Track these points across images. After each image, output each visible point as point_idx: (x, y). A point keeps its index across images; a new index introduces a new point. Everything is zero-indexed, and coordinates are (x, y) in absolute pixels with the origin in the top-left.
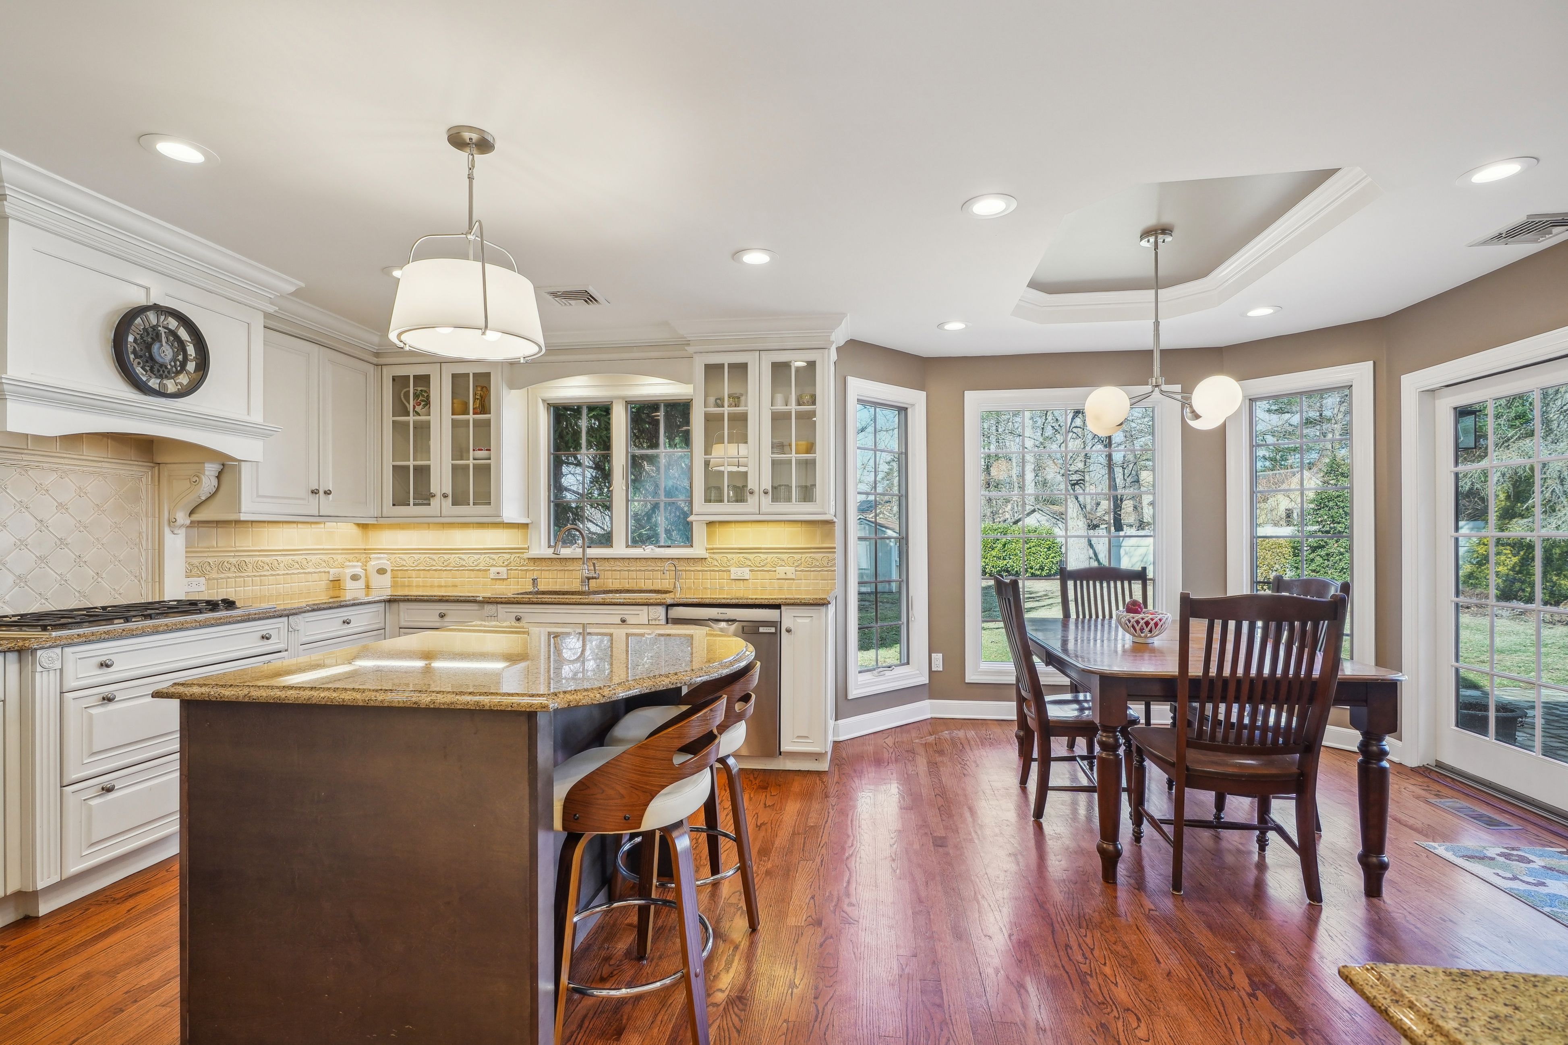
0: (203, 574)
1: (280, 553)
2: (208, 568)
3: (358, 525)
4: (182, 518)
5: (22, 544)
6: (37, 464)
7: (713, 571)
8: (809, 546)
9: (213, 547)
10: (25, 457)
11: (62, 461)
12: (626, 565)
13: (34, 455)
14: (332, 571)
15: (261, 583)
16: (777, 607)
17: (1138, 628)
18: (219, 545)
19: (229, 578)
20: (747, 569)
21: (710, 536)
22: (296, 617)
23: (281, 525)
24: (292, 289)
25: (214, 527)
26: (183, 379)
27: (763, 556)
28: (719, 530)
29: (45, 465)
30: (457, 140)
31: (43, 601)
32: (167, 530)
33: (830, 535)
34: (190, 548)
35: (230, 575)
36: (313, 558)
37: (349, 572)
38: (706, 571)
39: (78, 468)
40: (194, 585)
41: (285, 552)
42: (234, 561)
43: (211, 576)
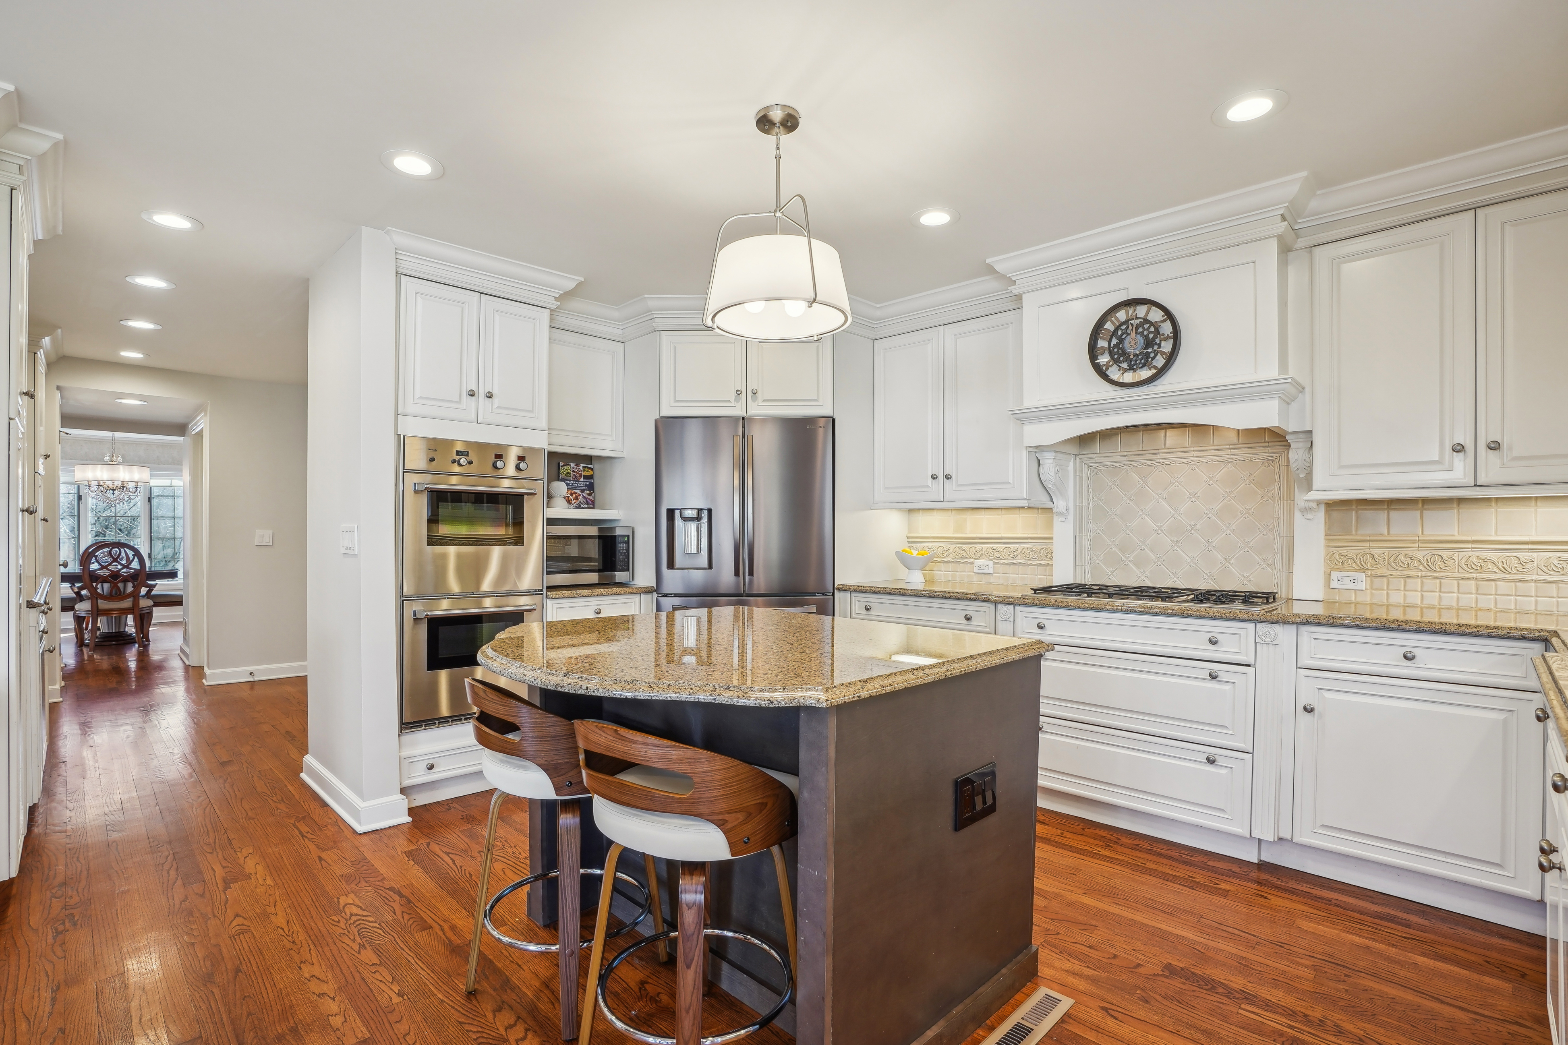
0: (1363, 569)
1: (1527, 547)
2: (1370, 560)
6: (1171, 460)
9: (1382, 535)
10: (1161, 456)
11: (1192, 454)
13: (1169, 453)
15: (1478, 589)
18: (1391, 532)
19: (1407, 577)
23: (1533, 503)
25: (1384, 509)
29: (1179, 460)
31: (1175, 579)
35: (1412, 573)
39: (1207, 458)
40: (1347, 580)
42: (1419, 555)
43: (1375, 572)
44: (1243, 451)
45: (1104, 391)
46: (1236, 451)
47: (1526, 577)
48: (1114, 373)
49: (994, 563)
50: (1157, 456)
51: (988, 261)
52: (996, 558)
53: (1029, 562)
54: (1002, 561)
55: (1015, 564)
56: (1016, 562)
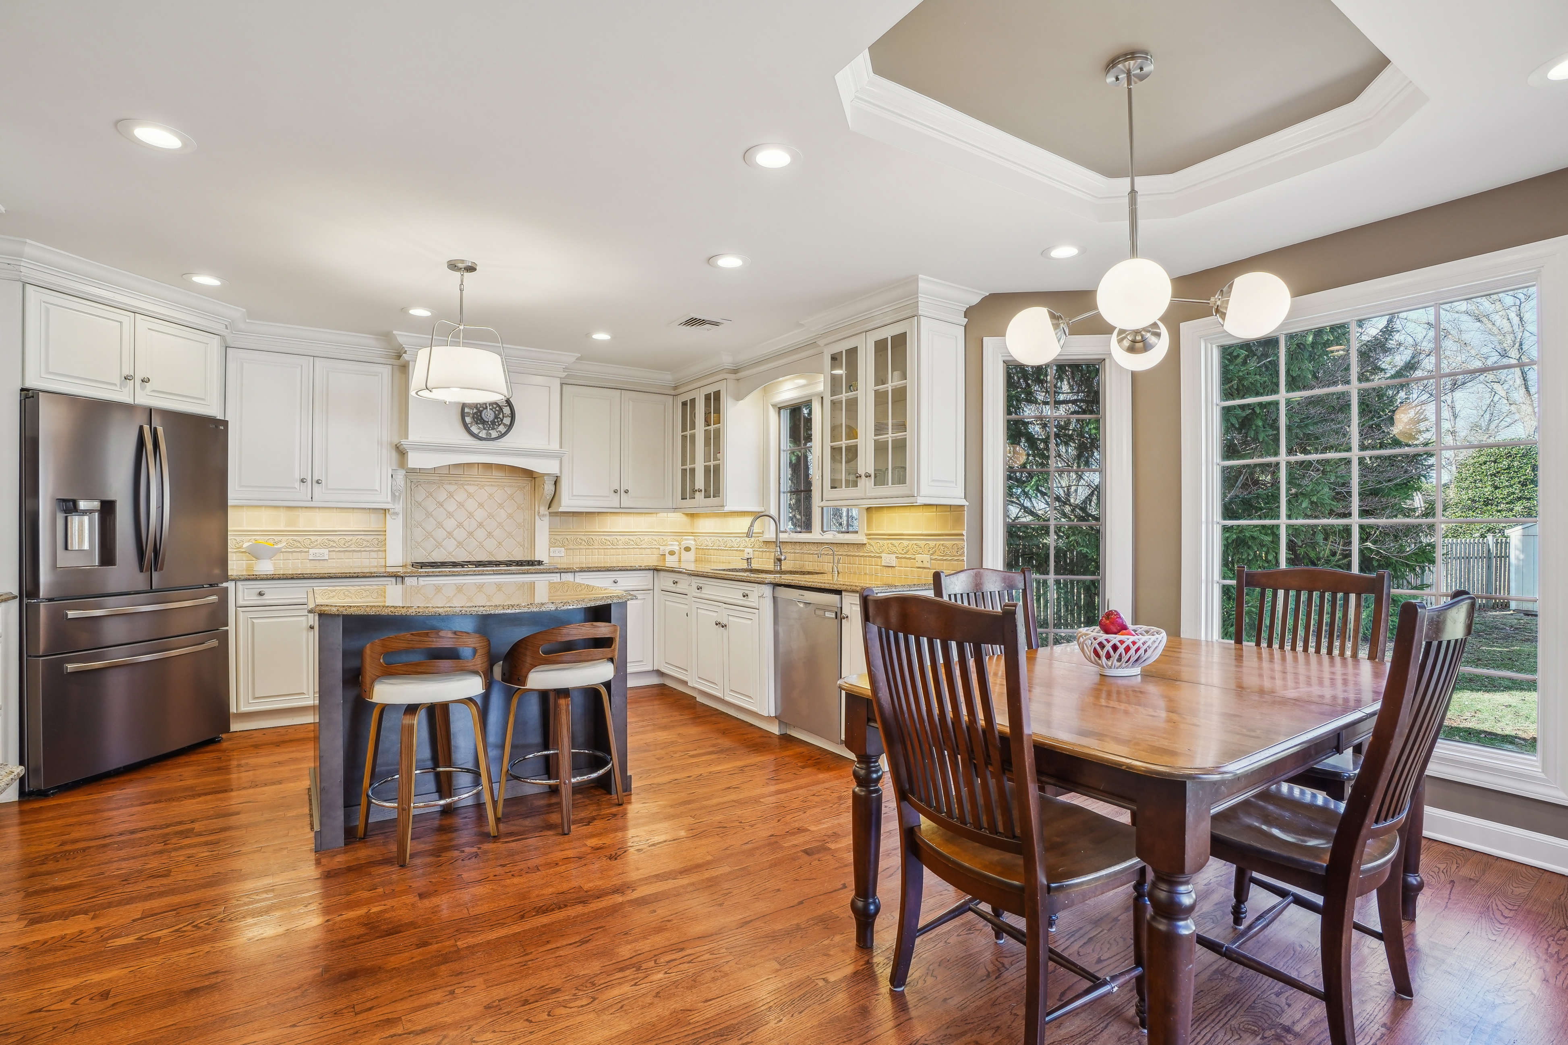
0: (564, 546)
2: (566, 542)
3: (687, 515)
4: (543, 510)
5: (460, 525)
7: (870, 556)
8: (940, 532)
9: (570, 529)
10: (462, 479)
12: (816, 549)
14: (662, 548)
16: (838, 592)
17: (1103, 654)
18: (574, 527)
19: (581, 549)
20: (894, 556)
21: (869, 521)
22: (566, 574)
24: (574, 359)
25: (571, 516)
26: (502, 429)
27: (905, 543)
28: (876, 516)
30: (453, 266)
32: (537, 517)
33: (958, 521)
34: (552, 531)
35: (582, 547)
36: (646, 538)
37: (669, 548)
38: (866, 557)
40: (557, 552)
41: (623, 534)
42: (584, 538)
43: (569, 547)
44: (509, 481)
45: (465, 439)
46: (505, 481)
47: (619, 547)
48: (474, 429)
49: (329, 551)
50: (459, 479)
51: (394, 332)
52: (332, 547)
53: (362, 549)
54: (337, 549)
55: (350, 551)
56: (350, 549)
